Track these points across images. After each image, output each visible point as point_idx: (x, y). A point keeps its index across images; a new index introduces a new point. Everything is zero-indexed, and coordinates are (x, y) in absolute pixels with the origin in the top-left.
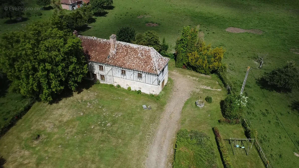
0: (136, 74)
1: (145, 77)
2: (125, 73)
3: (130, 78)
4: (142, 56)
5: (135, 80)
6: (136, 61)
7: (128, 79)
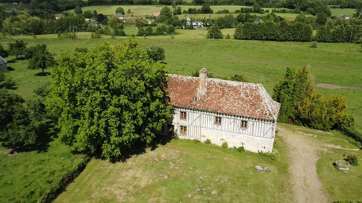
0: (239, 121)
1: (253, 125)
2: (220, 121)
3: (228, 128)
4: (247, 96)
5: (235, 131)
6: (239, 103)
7: (225, 131)
